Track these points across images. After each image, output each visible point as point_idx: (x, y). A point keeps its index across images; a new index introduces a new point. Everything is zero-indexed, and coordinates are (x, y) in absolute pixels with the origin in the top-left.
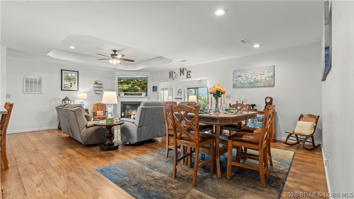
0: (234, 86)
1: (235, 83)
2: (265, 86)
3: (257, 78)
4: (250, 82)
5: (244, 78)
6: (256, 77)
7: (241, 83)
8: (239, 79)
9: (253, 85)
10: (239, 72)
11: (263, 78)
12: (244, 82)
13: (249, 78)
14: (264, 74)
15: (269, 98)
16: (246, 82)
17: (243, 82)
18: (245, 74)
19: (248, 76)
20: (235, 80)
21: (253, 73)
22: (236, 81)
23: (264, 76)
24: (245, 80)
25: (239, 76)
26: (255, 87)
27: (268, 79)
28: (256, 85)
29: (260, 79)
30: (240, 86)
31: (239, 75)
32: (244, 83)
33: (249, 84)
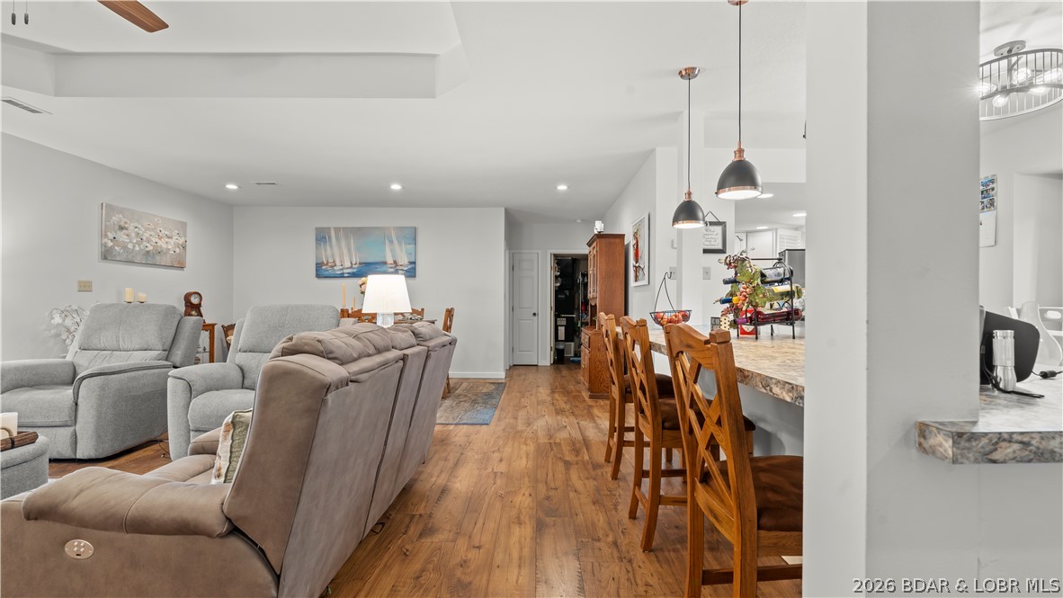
0: (107, 255)
1: (110, 244)
2: (172, 267)
3: (160, 243)
4: (147, 249)
5: (133, 235)
6: (157, 240)
7: (125, 247)
8: (122, 237)
9: (151, 259)
10: (121, 216)
11: (170, 247)
12: (134, 246)
13: (144, 238)
14: (171, 238)
15: (197, 296)
16: (137, 248)
17: (130, 246)
18: (136, 224)
19: (143, 235)
20: (111, 235)
21: (153, 230)
22: (111, 241)
23: (172, 242)
24: (135, 241)
25: (121, 228)
26: (155, 265)
27: (178, 250)
28: (158, 259)
29: (164, 246)
30: (123, 257)
31: (122, 224)
32: (133, 250)
33: (144, 255)
